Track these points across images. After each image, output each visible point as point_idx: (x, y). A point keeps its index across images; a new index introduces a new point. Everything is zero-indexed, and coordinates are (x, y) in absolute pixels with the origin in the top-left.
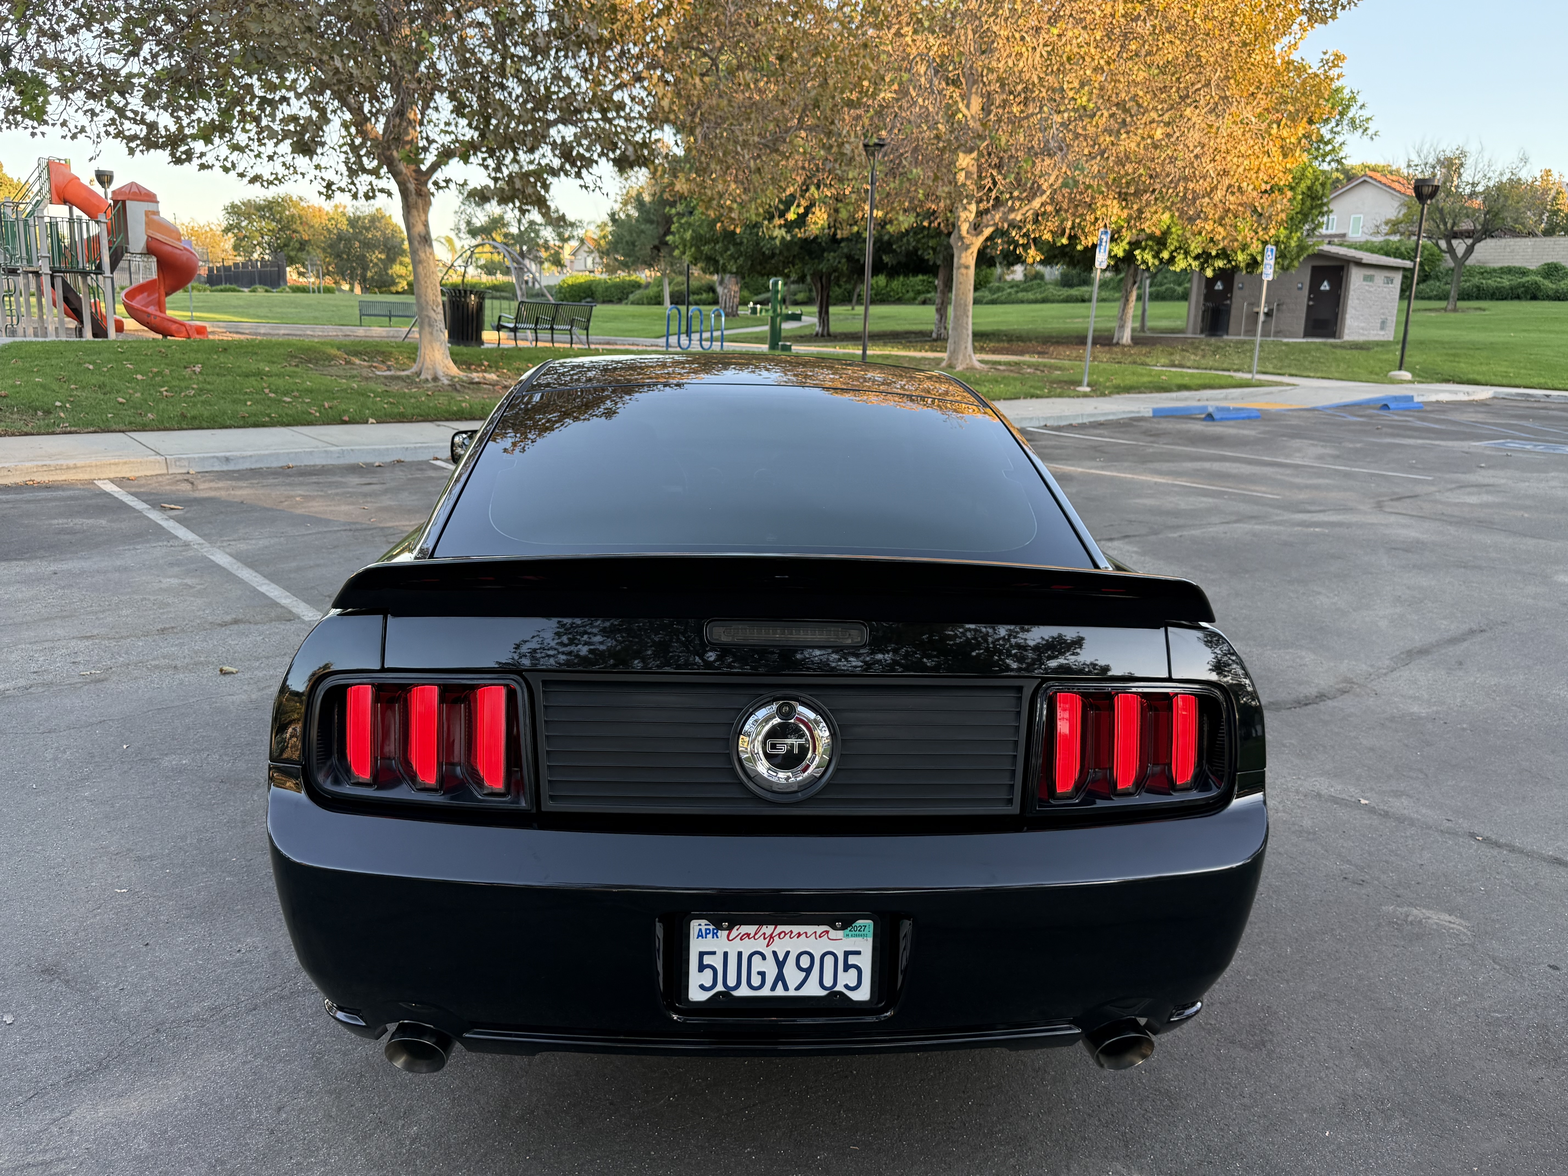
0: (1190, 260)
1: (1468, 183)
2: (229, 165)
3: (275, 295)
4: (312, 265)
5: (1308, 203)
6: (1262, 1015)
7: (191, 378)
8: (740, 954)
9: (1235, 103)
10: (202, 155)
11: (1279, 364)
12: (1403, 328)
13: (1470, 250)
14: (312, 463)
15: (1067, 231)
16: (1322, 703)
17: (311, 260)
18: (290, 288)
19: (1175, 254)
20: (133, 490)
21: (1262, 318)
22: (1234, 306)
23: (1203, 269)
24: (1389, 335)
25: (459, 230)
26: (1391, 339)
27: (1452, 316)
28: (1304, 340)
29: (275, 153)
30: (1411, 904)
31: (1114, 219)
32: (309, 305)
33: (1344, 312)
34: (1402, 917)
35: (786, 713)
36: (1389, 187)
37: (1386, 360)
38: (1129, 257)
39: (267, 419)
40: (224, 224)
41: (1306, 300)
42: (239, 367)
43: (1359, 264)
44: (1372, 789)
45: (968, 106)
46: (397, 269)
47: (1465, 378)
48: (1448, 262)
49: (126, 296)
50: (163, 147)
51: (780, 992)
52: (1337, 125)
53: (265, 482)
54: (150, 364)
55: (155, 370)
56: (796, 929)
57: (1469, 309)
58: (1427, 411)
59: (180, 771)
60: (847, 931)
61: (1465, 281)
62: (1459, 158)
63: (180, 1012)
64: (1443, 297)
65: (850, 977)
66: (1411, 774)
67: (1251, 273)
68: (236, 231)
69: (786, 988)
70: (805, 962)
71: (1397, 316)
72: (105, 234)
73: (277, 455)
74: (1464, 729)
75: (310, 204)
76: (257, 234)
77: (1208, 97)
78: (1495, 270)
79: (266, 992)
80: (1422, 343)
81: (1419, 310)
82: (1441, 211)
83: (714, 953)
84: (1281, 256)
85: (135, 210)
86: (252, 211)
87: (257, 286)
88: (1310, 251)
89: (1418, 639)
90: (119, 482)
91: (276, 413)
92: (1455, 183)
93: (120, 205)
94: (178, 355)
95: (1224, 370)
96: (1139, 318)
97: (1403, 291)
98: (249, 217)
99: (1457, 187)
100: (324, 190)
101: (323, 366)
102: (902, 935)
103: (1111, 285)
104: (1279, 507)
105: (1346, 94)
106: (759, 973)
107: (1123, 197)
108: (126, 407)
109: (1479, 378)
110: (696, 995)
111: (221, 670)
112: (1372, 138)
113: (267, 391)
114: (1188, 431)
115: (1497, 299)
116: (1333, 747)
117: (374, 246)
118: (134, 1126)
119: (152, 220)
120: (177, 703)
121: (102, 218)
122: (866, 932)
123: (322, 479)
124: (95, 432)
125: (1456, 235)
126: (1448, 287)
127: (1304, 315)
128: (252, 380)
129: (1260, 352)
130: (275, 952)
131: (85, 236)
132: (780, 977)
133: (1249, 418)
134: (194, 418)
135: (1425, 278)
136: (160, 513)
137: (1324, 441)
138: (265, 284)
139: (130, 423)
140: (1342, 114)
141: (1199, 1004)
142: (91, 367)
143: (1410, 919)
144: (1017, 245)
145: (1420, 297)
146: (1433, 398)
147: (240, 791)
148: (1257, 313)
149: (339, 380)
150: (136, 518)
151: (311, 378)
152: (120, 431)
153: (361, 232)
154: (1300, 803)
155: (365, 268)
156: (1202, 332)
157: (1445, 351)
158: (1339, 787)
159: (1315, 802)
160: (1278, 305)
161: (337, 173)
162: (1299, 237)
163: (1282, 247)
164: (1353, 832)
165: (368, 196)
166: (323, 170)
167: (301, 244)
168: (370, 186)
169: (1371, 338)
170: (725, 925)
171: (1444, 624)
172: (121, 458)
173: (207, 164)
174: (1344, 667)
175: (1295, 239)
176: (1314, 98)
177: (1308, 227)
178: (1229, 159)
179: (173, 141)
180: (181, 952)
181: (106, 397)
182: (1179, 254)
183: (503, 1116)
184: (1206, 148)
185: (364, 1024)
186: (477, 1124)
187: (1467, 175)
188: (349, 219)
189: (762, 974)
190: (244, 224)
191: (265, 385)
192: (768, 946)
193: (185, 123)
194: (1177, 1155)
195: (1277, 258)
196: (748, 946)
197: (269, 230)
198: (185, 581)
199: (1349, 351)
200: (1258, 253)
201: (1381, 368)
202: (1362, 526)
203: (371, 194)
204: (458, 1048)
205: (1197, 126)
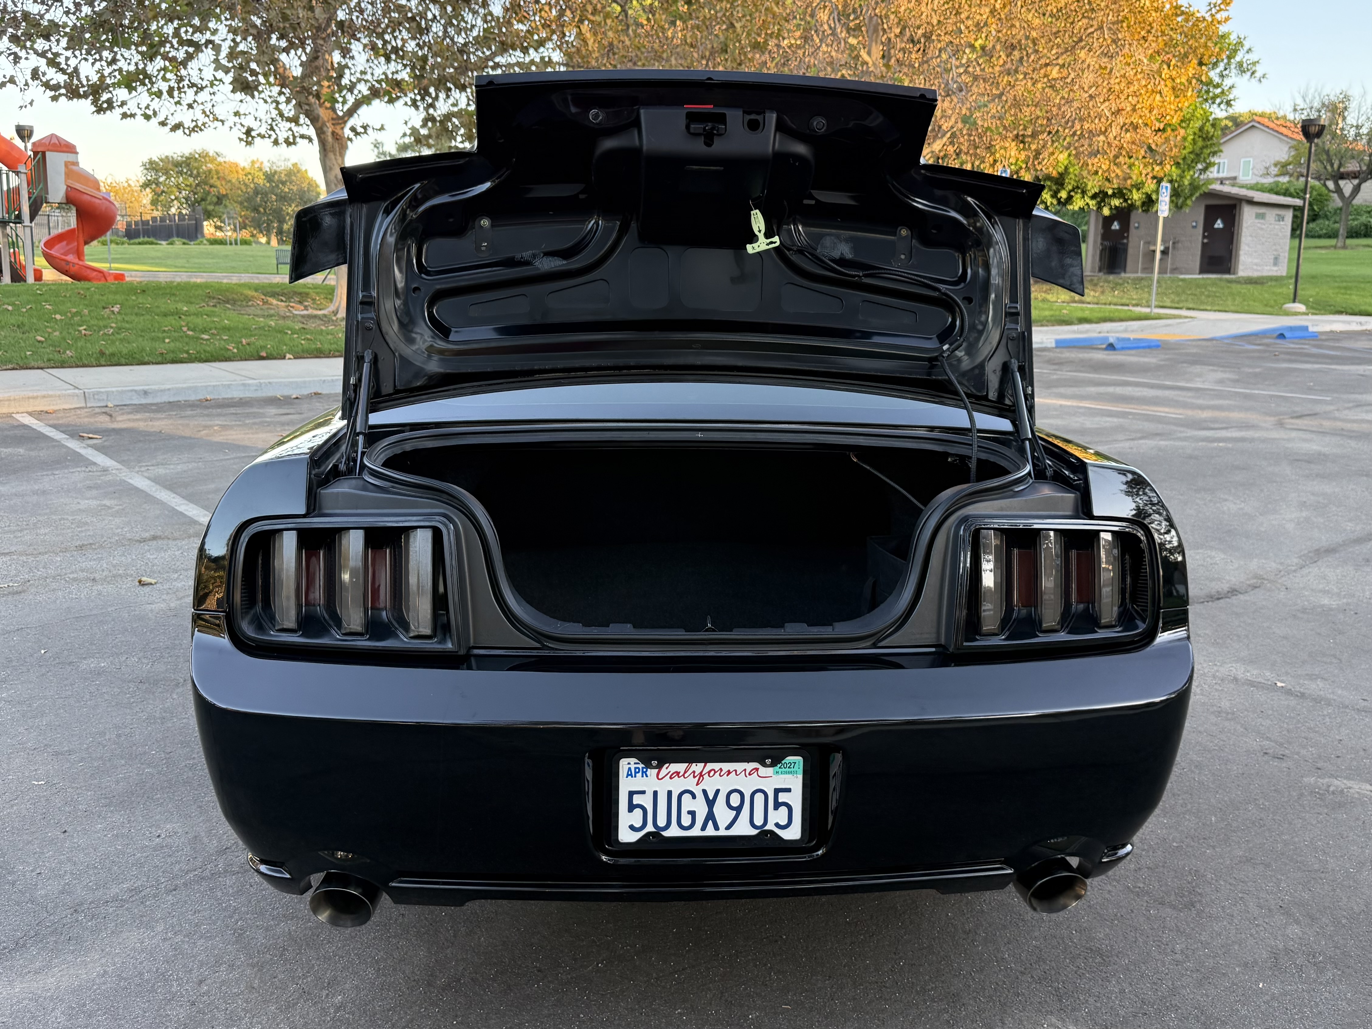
0: (1088, 200)
1: (1352, 126)
2: (150, 113)
3: (193, 247)
4: (229, 218)
5: (1200, 143)
6: (1189, 879)
7: (109, 318)
8: (670, 793)
9: (1127, 46)
10: (123, 103)
11: (1177, 299)
12: (1295, 264)
13: (1356, 190)
14: (230, 396)
16: (1234, 597)
17: (228, 213)
18: (208, 240)
19: (1072, 194)
20: (51, 422)
21: (1158, 255)
22: (1130, 245)
23: (1100, 208)
24: (1282, 270)
26: (1284, 274)
27: (1342, 253)
28: (1201, 276)
29: (195, 101)
30: (1332, 776)
31: (1012, 161)
32: (227, 256)
33: (1238, 249)
34: (1324, 788)
36: (1277, 132)
37: (1280, 293)
39: (185, 355)
40: (142, 180)
41: (1200, 238)
42: (158, 307)
43: (1251, 202)
44: (1287, 673)
45: (869, 56)
47: (1357, 310)
48: (1336, 202)
49: (45, 244)
50: (85, 96)
51: (710, 831)
52: (1226, 69)
53: (183, 414)
54: (69, 305)
55: (74, 310)
56: (726, 766)
57: (1358, 246)
58: (1322, 340)
59: (99, 673)
60: (777, 768)
61: (1353, 220)
62: (1343, 102)
63: (99, 894)
64: (1333, 235)
65: (780, 816)
66: (1325, 659)
67: (1146, 211)
68: (154, 186)
69: (716, 828)
70: (735, 800)
71: (1289, 254)
72: (25, 185)
73: (195, 389)
75: (227, 160)
76: (175, 189)
77: (1101, 40)
79: (187, 873)
80: (1314, 277)
81: (1310, 248)
82: (1327, 153)
83: (643, 792)
84: (1175, 194)
85: (55, 161)
86: (170, 166)
87: (175, 239)
88: (1204, 189)
89: (1324, 539)
90: (38, 415)
91: (194, 349)
92: (1340, 126)
93: (40, 155)
94: (97, 297)
95: (1122, 305)
97: (1293, 230)
98: (166, 173)
99: (1342, 129)
100: (244, 137)
101: (240, 306)
102: (832, 774)
104: (1182, 426)
105: (1233, 38)
106: (689, 812)
107: (1020, 139)
108: (44, 345)
110: (626, 836)
111: (140, 582)
112: (1260, 81)
113: (185, 329)
114: (1090, 360)
116: (1247, 636)
117: (290, 199)
118: (51, 1000)
119: (72, 170)
120: (94, 612)
121: (22, 168)
122: (796, 768)
123: (239, 410)
124: (13, 369)
125: (1342, 176)
126: (1337, 225)
127: (1199, 253)
128: (170, 318)
129: (1157, 287)
130: (196, 837)
131: (5, 188)
132: (710, 816)
133: (1149, 347)
134: (113, 355)
135: (1314, 217)
136: (78, 442)
137: (1223, 366)
138: (183, 237)
139: (49, 360)
140: (1229, 58)
141: (1129, 847)
142: (10, 308)
143: (1332, 789)
145: (1311, 235)
146: (1327, 328)
147: (160, 690)
148: (1154, 251)
149: (257, 319)
150: (54, 447)
151: (228, 317)
152: (38, 368)
153: (277, 186)
154: (1217, 687)
155: (281, 220)
156: (1100, 270)
157: (1336, 284)
158: (1255, 672)
159: (1232, 686)
160: (1174, 243)
161: (256, 119)
162: (1192, 176)
163: (1176, 185)
164: (1270, 712)
165: (288, 143)
166: (242, 117)
167: (218, 198)
168: (290, 133)
169: (1265, 274)
170: (654, 763)
171: (1350, 526)
172: (39, 394)
173: (129, 113)
174: (1254, 565)
175: (1188, 177)
176: (1202, 41)
177: (1200, 166)
178: (1123, 98)
179: (95, 91)
180: (99, 838)
181: (25, 336)
182: (1076, 193)
183: (429, 984)
184: (1100, 89)
185: (288, 876)
186: (403, 992)
187: (1351, 118)
188: (265, 174)
189: (692, 813)
190: (162, 179)
191: (183, 324)
192: (697, 784)
193: (106, 73)
194: (1111, 1008)
195: (1171, 196)
196: (677, 786)
197: (187, 185)
198: (104, 502)
199: (1244, 286)
200: (1153, 191)
201: (1275, 301)
202: (1264, 440)
203: (291, 140)
204: (385, 899)
205: (1091, 68)
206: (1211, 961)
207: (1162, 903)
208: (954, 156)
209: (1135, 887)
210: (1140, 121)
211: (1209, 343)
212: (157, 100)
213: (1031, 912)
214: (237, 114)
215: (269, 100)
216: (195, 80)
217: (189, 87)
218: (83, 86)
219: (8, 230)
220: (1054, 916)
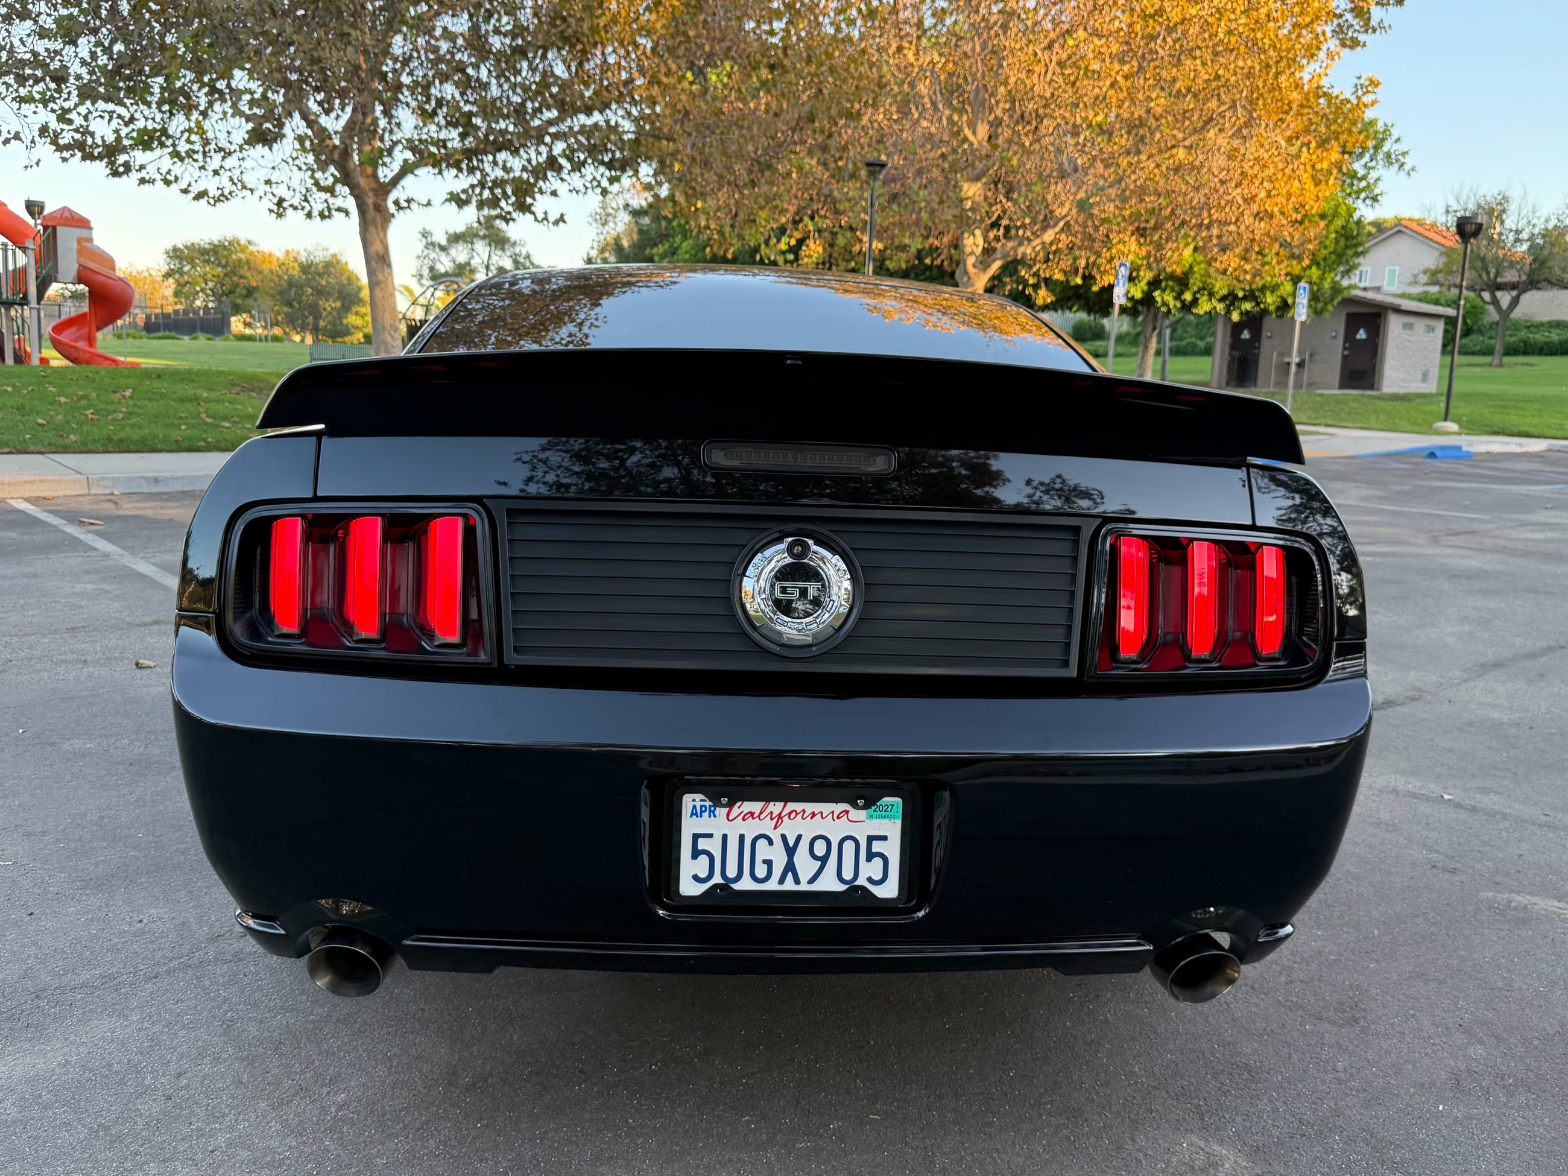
0: (1215, 302)
1: (1511, 230)
2: (172, 178)
3: (218, 343)
4: (259, 312)
5: (1342, 243)
6: (1351, 994)
7: (119, 402)
8: (742, 838)
9: (1263, 126)
10: (142, 167)
11: (1314, 415)
12: (1447, 373)
13: (1515, 302)
15: (1081, 271)
17: (259, 306)
18: (235, 337)
19: (1198, 296)
20: (49, 508)
21: (1293, 369)
22: (1262, 356)
23: (1228, 312)
24: (1432, 386)
25: (421, 276)
26: (1434, 391)
27: (1499, 371)
28: (1340, 392)
29: (222, 167)
30: (1512, 891)
31: (1131, 257)
32: (255, 353)
33: (1382, 362)
34: (1504, 903)
35: (799, 551)
36: (1426, 237)
37: (1429, 412)
38: (1148, 300)
39: (203, 444)
40: (165, 269)
41: (1340, 350)
42: (174, 392)
43: (1398, 310)
44: (1454, 786)
45: (974, 133)
46: (352, 319)
47: (1516, 431)
48: (1492, 315)
49: (54, 330)
50: (100, 157)
51: (789, 885)
52: (1371, 160)
54: (75, 388)
55: (81, 393)
56: (810, 807)
57: (1516, 364)
58: (1477, 461)
59: (83, 754)
60: (871, 811)
61: (1511, 335)
62: (1501, 204)
63: (65, 980)
64: (1488, 352)
65: (873, 869)
66: (1497, 773)
67: (1280, 317)
68: (177, 276)
69: (797, 881)
70: (820, 849)
71: (1440, 370)
72: (33, 262)
74: (1552, 734)
75: (260, 249)
76: (200, 280)
77: (1234, 119)
78: (1542, 324)
79: (171, 960)
80: (1468, 395)
81: (1462, 365)
82: (1483, 259)
83: (710, 836)
84: (1314, 298)
85: (67, 237)
86: (196, 255)
87: (199, 334)
88: (1345, 294)
89: (1492, 654)
90: (34, 501)
91: (213, 438)
92: (1498, 230)
93: (51, 231)
94: (107, 380)
96: (1159, 373)
97: (1444, 346)
98: (192, 262)
99: (1500, 234)
100: (275, 208)
102: (936, 823)
103: (1128, 339)
105: (1380, 124)
106: (765, 862)
107: (1141, 232)
108: (46, 428)
109: (1532, 430)
110: (689, 888)
111: (137, 664)
112: (1409, 174)
113: (203, 416)
115: (1546, 355)
117: (328, 293)
119: (85, 247)
120: (83, 693)
121: (30, 244)
122: (894, 812)
124: (10, 453)
125: (1500, 287)
126: (1492, 342)
127: (1339, 366)
128: (187, 405)
130: (183, 923)
131: (11, 267)
132: (790, 867)
134: (121, 441)
135: (1467, 332)
136: (77, 528)
138: (207, 332)
139: (50, 445)
140: (1376, 148)
141: (1289, 929)
142: (9, 389)
143: (1513, 905)
144: (1026, 285)
145: (1464, 352)
146: (1483, 448)
147: (152, 773)
148: (1289, 364)
150: (50, 531)
151: (253, 405)
152: (38, 453)
153: (314, 279)
154: (1375, 798)
155: (317, 317)
156: (1228, 384)
157: (1493, 403)
158: (1418, 784)
159: (1391, 797)
160: (1311, 355)
161: (289, 188)
162: (1333, 279)
163: (1315, 288)
164: (1437, 825)
165: (322, 216)
166: (274, 186)
167: (248, 291)
168: (325, 205)
169: (1412, 390)
170: (724, 800)
171: (1519, 641)
172: (37, 478)
173: (147, 178)
174: (1412, 677)
175: (1329, 280)
176: (1346, 125)
177: (1342, 268)
178: (1257, 183)
179: (111, 152)
180: (71, 921)
181: (24, 419)
182: (1203, 295)
183: (450, 1084)
184: (1231, 172)
185: (282, 932)
186: (419, 1092)
187: (1510, 222)
188: (301, 265)
189: (769, 863)
190: (186, 269)
191: (201, 410)
192: (775, 828)
193: (123, 134)
194: (1263, 1127)
195: (1309, 301)
196: (751, 828)
197: (213, 276)
198: (102, 587)
199: (1389, 403)
200: (1289, 295)
201: (1424, 420)
202: (1417, 556)
203: (326, 213)
204: (399, 962)
205: (1223, 149)
206: (1380, 1080)
207: (1320, 1019)
208: (1066, 252)
209: (1286, 1001)
210: (1276, 209)
211: (1350, 461)
212: (179, 163)
213: (1172, 1000)
214: (268, 182)
215: (304, 167)
216: (223, 143)
217: (215, 151)
218: (98, 146)
219: (13, 313)
220: (1200, 1006)
